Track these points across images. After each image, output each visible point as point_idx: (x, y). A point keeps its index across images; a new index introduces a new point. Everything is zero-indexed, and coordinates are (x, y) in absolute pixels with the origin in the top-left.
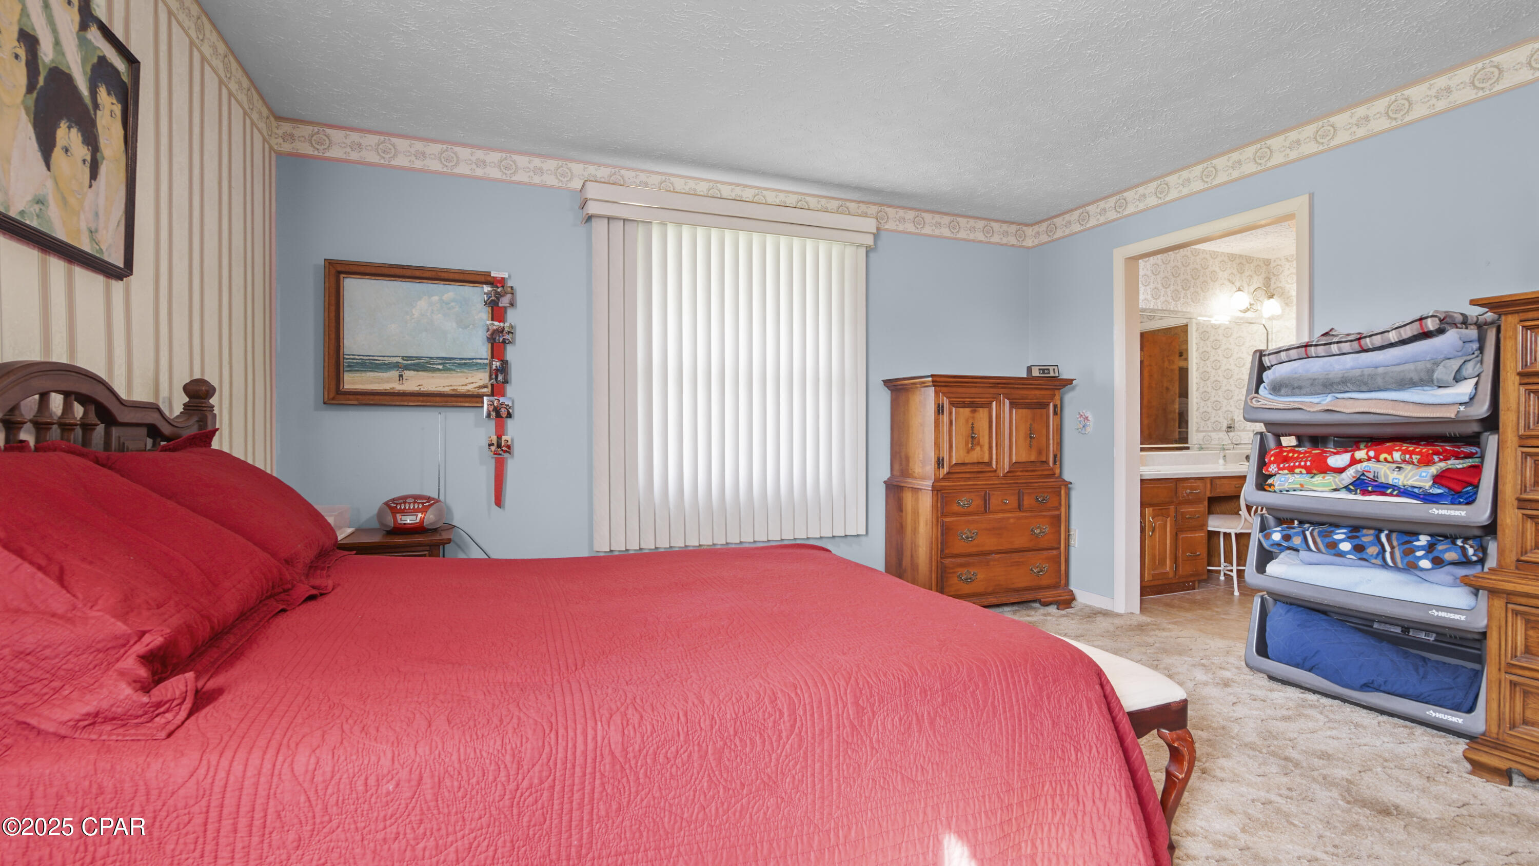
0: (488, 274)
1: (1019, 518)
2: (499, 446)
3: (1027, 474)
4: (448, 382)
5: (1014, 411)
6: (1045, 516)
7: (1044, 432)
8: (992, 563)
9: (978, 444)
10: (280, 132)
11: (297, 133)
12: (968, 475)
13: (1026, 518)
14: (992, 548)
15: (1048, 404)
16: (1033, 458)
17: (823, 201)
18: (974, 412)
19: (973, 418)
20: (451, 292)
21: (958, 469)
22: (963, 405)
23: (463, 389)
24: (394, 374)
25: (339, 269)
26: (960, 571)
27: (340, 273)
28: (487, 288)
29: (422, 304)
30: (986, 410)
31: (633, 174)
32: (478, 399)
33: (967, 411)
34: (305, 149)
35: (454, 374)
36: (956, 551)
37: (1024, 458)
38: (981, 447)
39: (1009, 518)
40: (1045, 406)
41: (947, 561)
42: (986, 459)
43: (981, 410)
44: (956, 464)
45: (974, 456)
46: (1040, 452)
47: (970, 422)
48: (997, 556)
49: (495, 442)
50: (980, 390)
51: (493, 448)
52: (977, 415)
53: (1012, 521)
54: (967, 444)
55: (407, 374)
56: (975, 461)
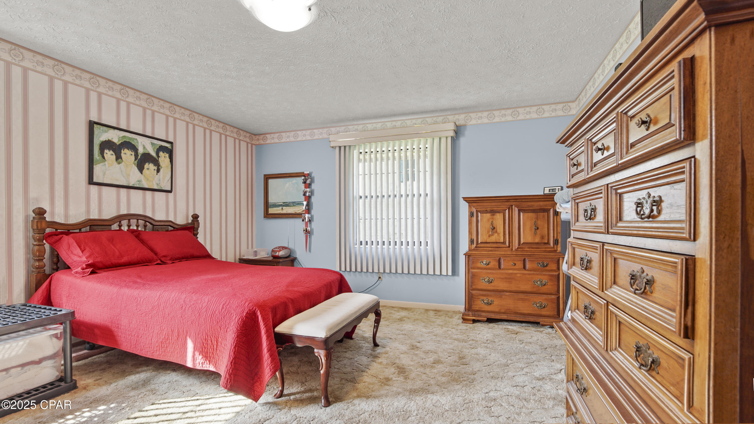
0: (303, 173)
1: (524, 274)
2: (306, 231)
3: (533, 250)
4: (294, 210)
5: (521, 214)
6: (544, 275)
7: (546, 226)
8: (504, 297)
9: (496, 232)
10: (256, 139)
11: (260, 138)
12: (490, 249)
13: (529, 274)
14: (505, 289)
15: (550, 210)
16: (537, 240)
17: (435, 118)
18: (494, 215)
19: (493, 218)
20: (294, 180)
21: (482, 245)
22: (486, 212)
23: (298, 212)
24: (281, 208)
25: (267, 177)
26: (482, 298)
27: (267, 178)
28: (303, 178)
29: (287, 185)
30: (502, 215)
31: (352, 127)
32: (301, 215)
33: (488, 215)
34: (262, 142)
35: (296, 207)
36: (479, 287)
37: (530, 239)
38: (498, 234)
39: (516, 274)
40: (548, 211)
41: (474, 292)
42: (502, 240)
43: (498, 214)
44: (481, 243)
45: (494, 238)
46: (542, 237)
47: (491, 221)
48: (508, 294)
49: (305, 230)
50: (499, 204)
51: (305, 232)
52: (495, 217)
53: (518, 275)
54: (489, 232)
55: (284, 208)
56: (494, 241)
